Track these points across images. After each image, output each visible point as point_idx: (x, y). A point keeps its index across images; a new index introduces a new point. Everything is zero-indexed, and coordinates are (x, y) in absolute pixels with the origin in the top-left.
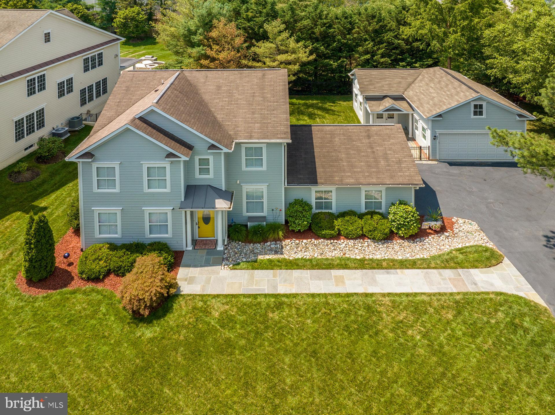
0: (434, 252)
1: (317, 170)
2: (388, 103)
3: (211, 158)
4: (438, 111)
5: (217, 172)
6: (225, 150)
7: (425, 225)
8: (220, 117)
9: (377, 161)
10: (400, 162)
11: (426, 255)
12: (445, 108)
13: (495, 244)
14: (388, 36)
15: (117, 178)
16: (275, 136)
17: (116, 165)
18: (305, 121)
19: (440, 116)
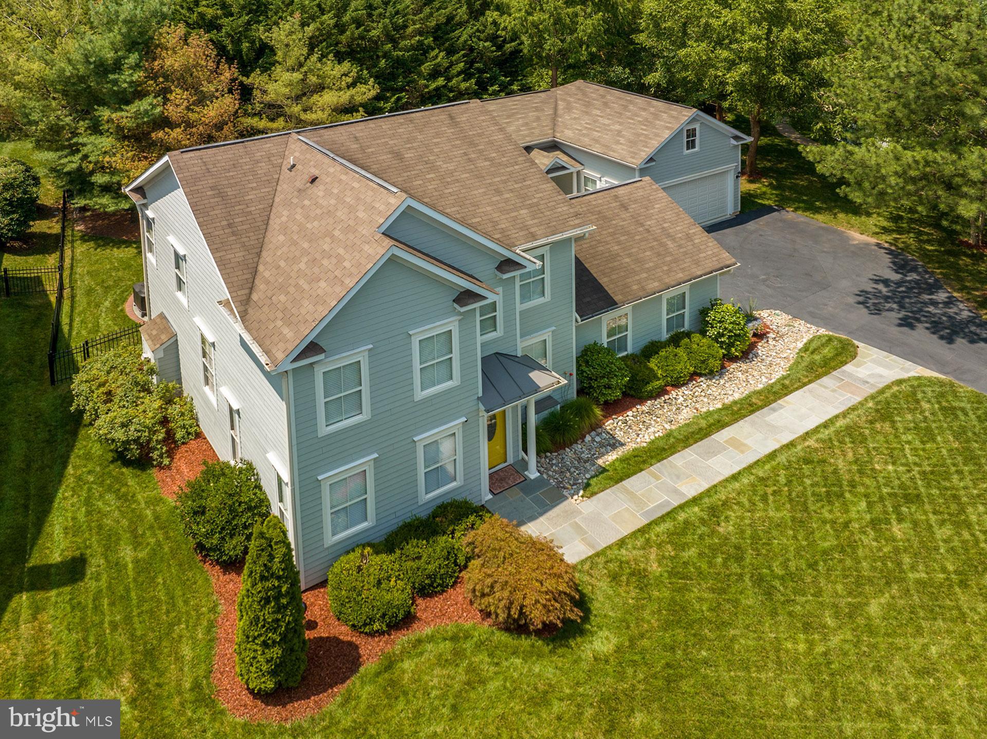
0: (783, 364)
1: (601, 282)
9: (662, 244)
11: (781, 371)
13: (827, 330)
16: (566, 225)
17: (362, 354)
19: (651, 160)
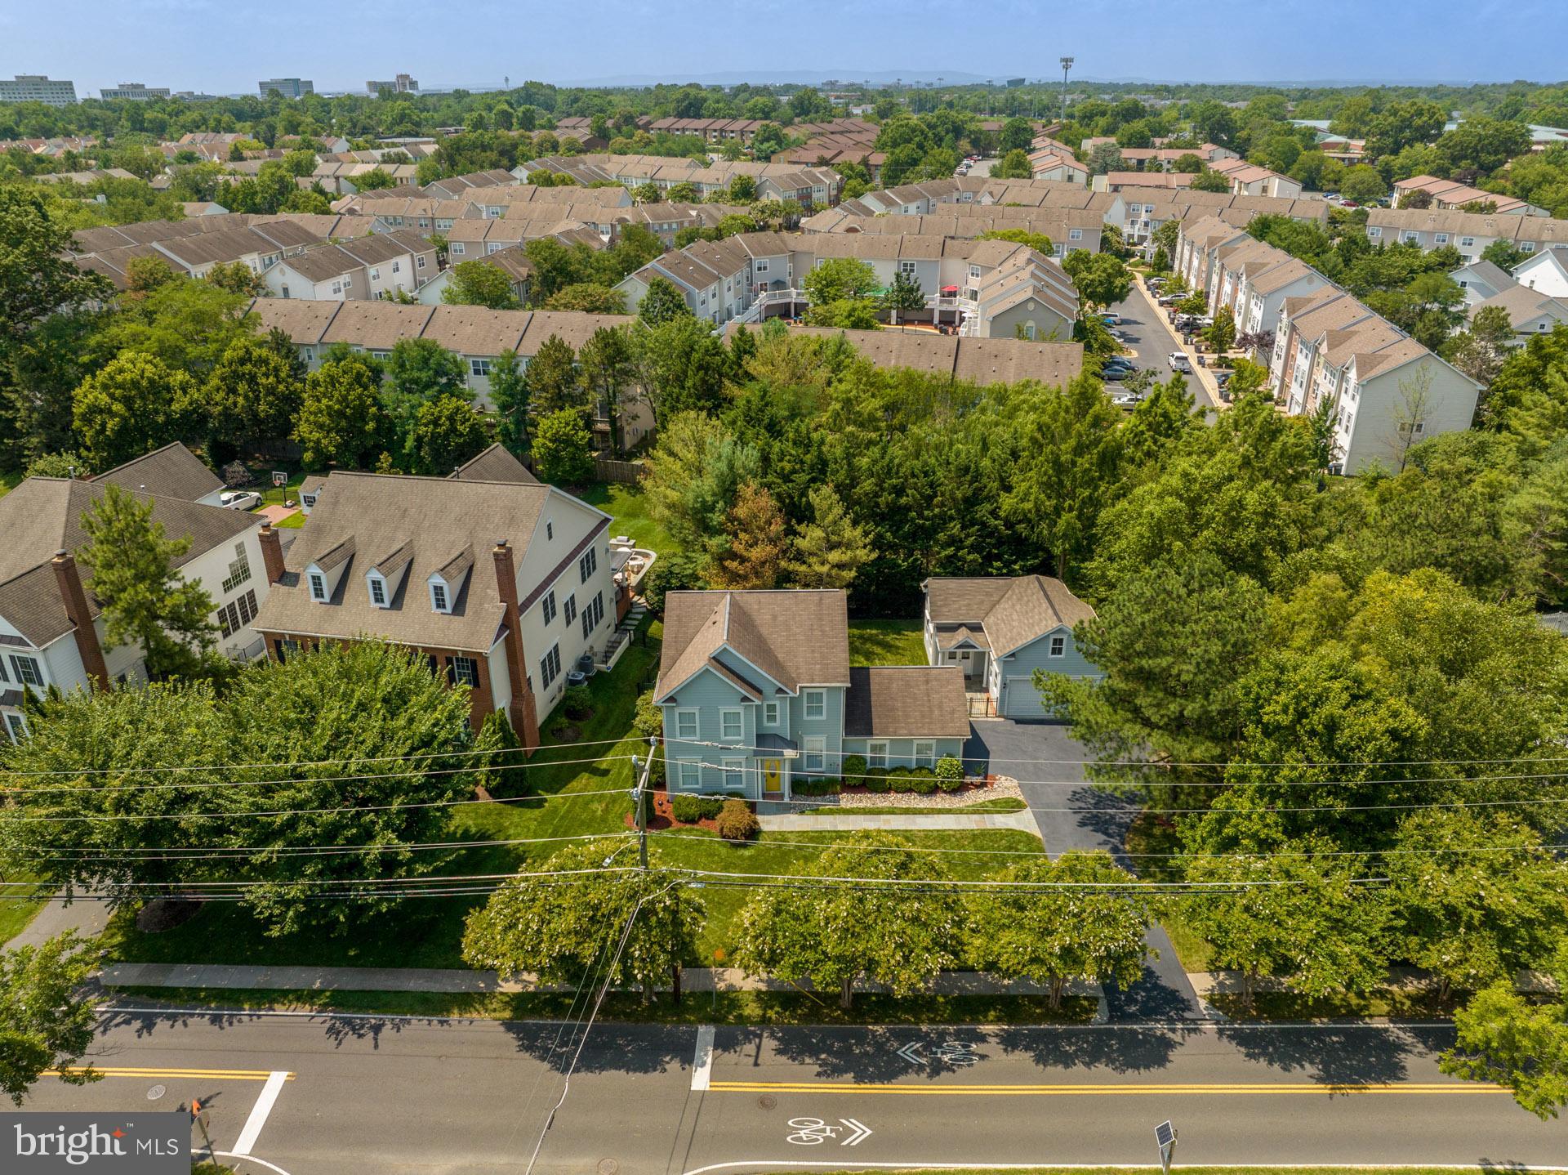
0: (970, 803)
1: (873, 718)
2: (962, 635)
3: (777, 703)
4: (1011, 648)
5: (782, 720)
6: (792, 694)
7: (968, 779)
8: (780, 656)
9: (931, 711)
10: (953, 712)
11: (962, 805)
12: (1020, 643)
14: (983, 510)
15: (697, 724)
16: (835, 680)
17: (695, 710)
18: (862, 662)
19: (1013, 655)
